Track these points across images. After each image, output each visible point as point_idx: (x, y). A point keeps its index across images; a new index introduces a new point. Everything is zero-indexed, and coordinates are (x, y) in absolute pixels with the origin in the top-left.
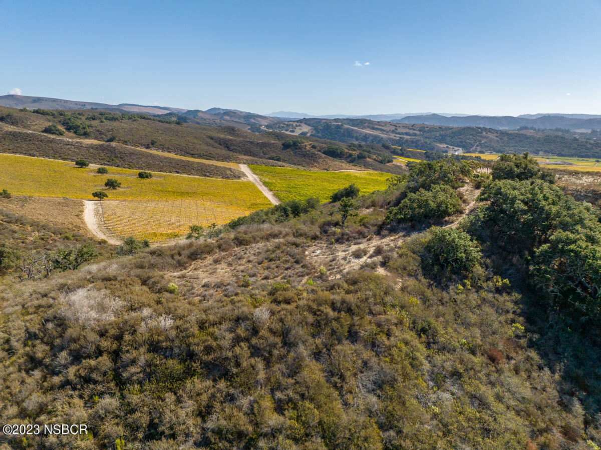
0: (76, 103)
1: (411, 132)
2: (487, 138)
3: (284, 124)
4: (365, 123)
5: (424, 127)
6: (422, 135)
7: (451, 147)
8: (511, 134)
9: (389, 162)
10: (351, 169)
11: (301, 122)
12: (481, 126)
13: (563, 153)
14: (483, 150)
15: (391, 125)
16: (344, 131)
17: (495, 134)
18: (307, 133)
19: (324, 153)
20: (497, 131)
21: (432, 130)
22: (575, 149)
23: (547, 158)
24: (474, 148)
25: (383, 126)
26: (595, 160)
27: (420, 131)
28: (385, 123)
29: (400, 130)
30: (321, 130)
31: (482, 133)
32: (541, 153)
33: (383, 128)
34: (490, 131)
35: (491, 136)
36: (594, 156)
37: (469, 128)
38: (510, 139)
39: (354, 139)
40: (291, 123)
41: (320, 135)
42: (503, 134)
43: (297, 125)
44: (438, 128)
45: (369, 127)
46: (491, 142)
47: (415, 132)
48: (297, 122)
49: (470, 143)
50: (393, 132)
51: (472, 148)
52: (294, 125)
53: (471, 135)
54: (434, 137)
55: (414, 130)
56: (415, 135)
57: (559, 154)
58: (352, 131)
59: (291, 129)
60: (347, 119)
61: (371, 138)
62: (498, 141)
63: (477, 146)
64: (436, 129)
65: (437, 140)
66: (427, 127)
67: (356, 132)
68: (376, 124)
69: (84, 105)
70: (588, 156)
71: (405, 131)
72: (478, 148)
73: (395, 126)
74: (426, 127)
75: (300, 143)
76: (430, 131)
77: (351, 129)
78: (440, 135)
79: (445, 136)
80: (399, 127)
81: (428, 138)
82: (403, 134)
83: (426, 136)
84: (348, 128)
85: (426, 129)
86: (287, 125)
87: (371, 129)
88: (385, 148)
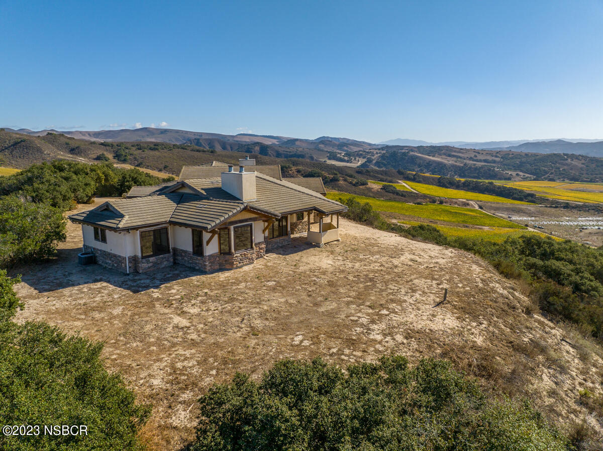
0: (195, 134)
1: (490, 158)
2: (569, 165)
4: (442, 150)
5: (509, 154)
6: (501, 162)
7: (523, 174)
11: (383, 150)
12: (570, 153)
14: (556, 177)
15: (474, 152)
16: (409, 158)
17: (583, 161)
18: (373, 160)
20: (586, 158)
24: (547, 175)
25: (463, 153)
27: (502, 158)
28: (467, 150)
29: (480, 157)
30: (387, 157)
31: (567, 160)
33: (460, 155)
34: (579, 157)
35: (577, 164)
37: (555, 154)
39: (417, 166)
40: (372, 151)
41: (385, 162)
42: (592, 161)
43: (377, 153)
45: (444, 154)
46: (571, 169)
47: (497, 159)
48: (379, 149)
49: (544, 170)
50: (471, 159)
51: (545, 175)
52: (375, 152)
53: (551, 162)
54: (512, 164)
55: (497, 157)
56: (494, 162)
58: (417, 158)
59: (369, 157)
60: (431, 147)
62: (581, 168)
63: (552, 173)
64: (521, 155)
66: (513, 154)
67: (421, 158)
68: (455, 151)
69: (201, 136)
71: (484, 158)
73: (478, 153)
76: (512, 158)
77: (416, 156)
78: (520, 162)
79: (525, 163)
80: (482, 154)
81: (506, 165)
82: (480, 161)
83: (504, 163)
84: (414, 155)
85: (510, 156)
86: (368, 152)
87: (447, 156)
88: (399, 174)
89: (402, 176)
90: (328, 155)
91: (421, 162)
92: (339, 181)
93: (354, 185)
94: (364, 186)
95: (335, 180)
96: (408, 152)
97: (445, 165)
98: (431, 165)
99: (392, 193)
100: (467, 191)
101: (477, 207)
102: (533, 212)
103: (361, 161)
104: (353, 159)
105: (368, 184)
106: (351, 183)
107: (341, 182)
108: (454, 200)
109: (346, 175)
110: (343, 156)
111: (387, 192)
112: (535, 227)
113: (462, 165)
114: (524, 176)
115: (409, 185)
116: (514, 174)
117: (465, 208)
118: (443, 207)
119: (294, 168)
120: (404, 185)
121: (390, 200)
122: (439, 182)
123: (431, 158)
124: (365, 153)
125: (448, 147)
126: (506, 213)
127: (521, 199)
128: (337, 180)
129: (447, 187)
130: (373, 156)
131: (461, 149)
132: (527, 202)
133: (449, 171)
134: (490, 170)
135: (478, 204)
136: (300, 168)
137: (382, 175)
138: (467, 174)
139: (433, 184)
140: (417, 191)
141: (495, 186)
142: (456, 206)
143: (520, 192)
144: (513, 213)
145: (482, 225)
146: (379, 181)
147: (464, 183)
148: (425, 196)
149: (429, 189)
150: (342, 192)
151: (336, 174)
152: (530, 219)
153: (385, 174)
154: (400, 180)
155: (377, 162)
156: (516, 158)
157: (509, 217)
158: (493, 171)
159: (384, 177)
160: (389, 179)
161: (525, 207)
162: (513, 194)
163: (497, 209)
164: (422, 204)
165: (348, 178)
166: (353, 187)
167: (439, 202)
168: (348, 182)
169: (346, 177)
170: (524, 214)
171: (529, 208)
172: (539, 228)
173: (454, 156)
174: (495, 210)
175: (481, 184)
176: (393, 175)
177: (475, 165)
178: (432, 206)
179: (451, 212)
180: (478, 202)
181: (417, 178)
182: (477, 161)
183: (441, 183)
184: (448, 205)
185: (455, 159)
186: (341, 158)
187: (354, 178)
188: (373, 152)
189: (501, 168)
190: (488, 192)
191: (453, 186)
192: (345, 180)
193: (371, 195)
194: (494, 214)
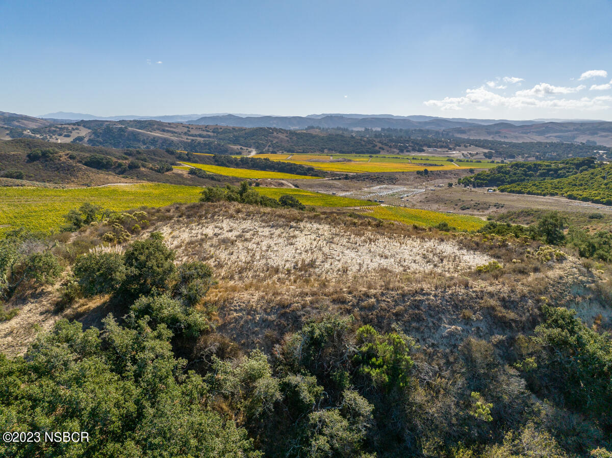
1: (205, 133)
2: (278, 138)
3: (57, 127)
4: (154, 125)
5: (217, 129)
6: (216, 137)
7: (246, 148)
8: (299, 134)
9: (168, 170)
10: (120, 182)
11: (78, 125)
12: (271, 126)
13: (344, 150)
14: (275, 150)
15: (183, 126)
16: (129, 135)
17: (285, 135)
19: (86, 164)
20: (286, 131)
21: (226, 131)
22: (352, 146)
23: (331, 156)
24: (267, 148)
25: (175, 128)
26: (368, 155)
27: (213, 132)
29: (193, 132)
30: (101, 133)
31: (273, 133)
32: (326, 151)
33: (174, 130)
34: (280, 131)
35: (281, 136)
36: (368, 152)
37: (261, 128)
38: (299, 139)
41: (100, 139)
42: (292, 134)
44: (231, 129)
45: (159, 129)
46: (281, 142)
47: (209, 133)
48: (74, 124)
49: (262, 144)
50: (185, 134)
51: (264, 148)
52: (70, 128)
53: (263, 135)
54: (227, 138)
55: (208, 131)
56: (209, 137)
57: (341, 151)
58: (138, 134)
61: (160, 141)
62: (288, 141)
63: (269, 146)
64: (229, 130)
65: (231, 141)
66: (221, 129)
67: (143, 135)
68: (167, 126)
70: (363, 153)
71: (198, 133)
72: (271, 148)
73: (188, 127)
74: (219, 128)
75: (51, 154)
76: (223, 132)
77: (138, 132)
78: (234, 136)
79: (239, 137)
80: (193, 128)
81: (221, 139)
82: (196, 136)
84: (134, 131)
86: (60, 128)
87: (162, 131)
88: (169, 153)
90: (8, 132)
91: (145, 138)
92: (139, 168)
93: (159, 171)
94: (171, 172)
96: (126, 128)
97: (172, 141)
98: (157, 141)
101: (292, 186)
103: (60, 140)
105: (173, 170)
106: (153, 169)
107: (143, 169)
108: (267, 181)
116: (239, 148)
122: (216, 161)
125: (155, 121)
135: (291, 183)
136: (69, 152)
142: (273, 187)
143: (299, 167)
147: (241, 161)
148: (236, 179)
154: (177, 161)
155: (89, 139)
165: (145, 163)
166: (160, 174)
168: (148, 168)
173: (169, 131)
174: (311, 188)
180: (288, 181)
182: (192, 135)
183: (219, 163)
184: (265, 187)
188: (67, 128)
192: (144, 166)
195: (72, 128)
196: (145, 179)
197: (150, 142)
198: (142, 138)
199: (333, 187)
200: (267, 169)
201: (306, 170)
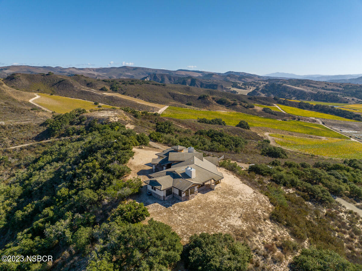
1: (335, 88)
4: (304, 83)
5: (348, 85)
11: (266, 82)
15: (325, 84)
16: (282, 88)
18: (260, 89)
19: (217, 102)
25: (317, 84)
27: (344, 88)
28: (321, 82)
29: (329, 87)
30: (268, 87)
33: (316, 86)
39: (287, 93)
40: (259, 82)
44: (359, 86)
47: (340, 89)
50: (323, 88)
54: (350, 92)
55: (340, 87)
56: (338, 90)
58: (287, 88)
65: (351, 94)
66: (351, 86)
67: (290, 88)
68: (312, 83)
71: (332, 88)
73: (328, 84)
76: (350, 88)
77: (287, 86)
78: (355, 91)
79: (359, 92)
80: (331, 85)
82: (329, 90)
83: (345, 91)
84: (285, 86)
85: (349, 87)
86: (257, 83)
87: (307, 86)
88: (274, 100)
89: (276, 101)
90: (232, 84)
91: (290, 90)
92: (237, 105)
93: (246, 108)
94: (252, 108)
95: (234, 104)
96: (282, 84)
97: (305, 93)
98: (296, 92)
99: (269, 113)
100: (316, 111)
101: (321, 123)
102: (357, 127)
103: (252, 89)
104: (248, 87)
105: (254, 107)
106: (244, 106)
107: (238, 106)
108: (307, 118)
109: (241, 101)
110: (241, 85)
111: (266, 112)
112: (356, 138)
113: (316, 93)
114: (357, 100)
115: (280, 108)
116: (350, 99)
117: (313, 123)
118: (299, 122)
119: (211, 97)
120: (278, 108)
121: (267, 117)
122: (299, 105)
123: (297, 88)
124: (255, 83)
125: (308, 80)
126: (339, 127)
127: (351, 118)
128: (236, 105)
129: (304, 109)
130: (260, 85)
131: (317, 82)
132: (355, 120)
133: (307, 97)
134: (334, 96)
135: (322, 121)
136: (214, 96)
137: (264, 100)
138: (319, 99)
139: (295, 107)
140: (285, 111)
141: (335, 109)
142: (308, 122)
143: (350, 113)
144: (344, 128)
145: (322, 136)
146: (262, 104)
147: (315, 107)
148: (289, 115)
149: (293, 110)
150: (238, 112)
151: (235, 101)
152: (354, 132)
153: (266, 100)
154: (275, 104)
155: (262, 90)
156: (354, 88)
157: (341, 131)
158: (336, 97)
159: (265, 102)
160: (268, 103)
161: (352, 124)
162: (346, 114)
163: (334, 125)
164: (287, 121)
165: (243, 103)
166: (245, 109)
167: (297, 119)
168: (242, 106)
169: (241, 102)
170: (351, 129)
171: (355, 125)
172: (358, 138)
173: (311, 86)
174: (332, 125)
175: (326, 107)
176: (271, 100)
177: (325, 93)
178: (293, 122)
179: (304, 126)
180: (322, 120)
181: (286, 103)
182: (327, 90)
183: (301, 106)
184: (303, 121)
185: (312, 88)
186: (239, 87)
187: (246, 103)
189: (342, 94)
190: (330, 112)
191: (308, 108)
192: (241, 105)
193: (256, 114)
194: (331, 128)
195: (263, 83)
196: (235, 110)
197: (292, 92)
198: (288, 90)
199: (350, 127)
200: (328, 113)
201: (353, 116)
